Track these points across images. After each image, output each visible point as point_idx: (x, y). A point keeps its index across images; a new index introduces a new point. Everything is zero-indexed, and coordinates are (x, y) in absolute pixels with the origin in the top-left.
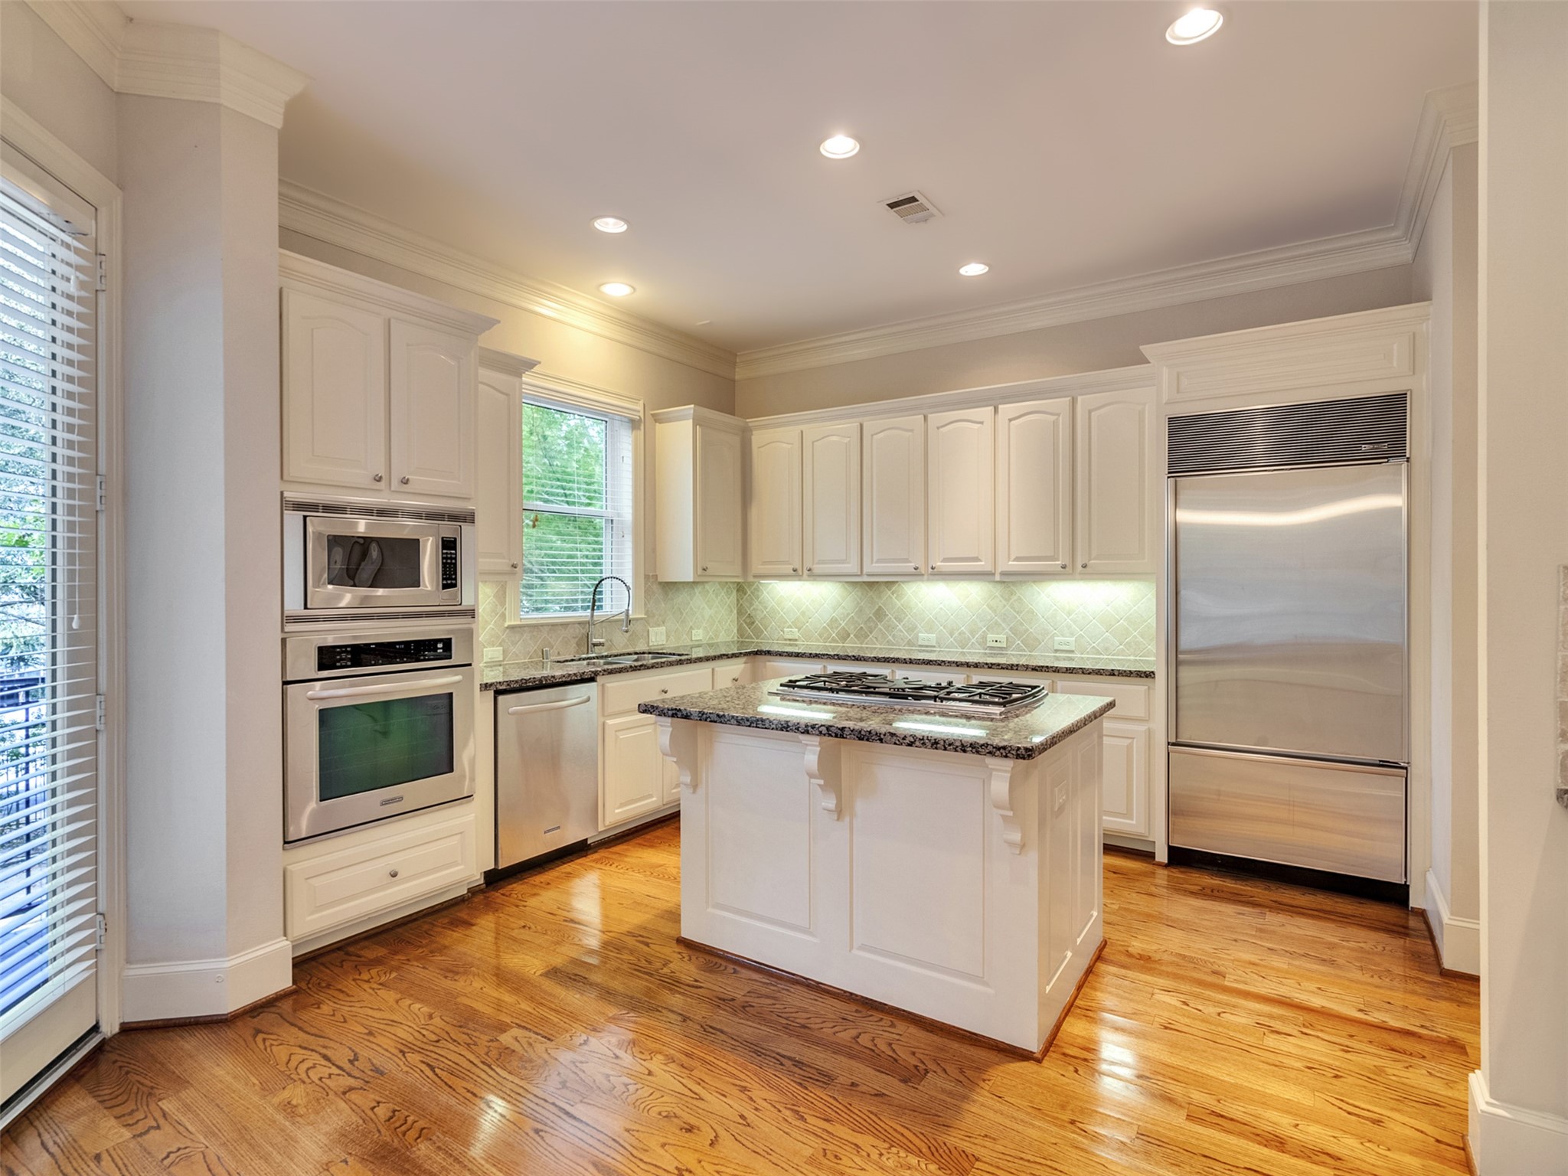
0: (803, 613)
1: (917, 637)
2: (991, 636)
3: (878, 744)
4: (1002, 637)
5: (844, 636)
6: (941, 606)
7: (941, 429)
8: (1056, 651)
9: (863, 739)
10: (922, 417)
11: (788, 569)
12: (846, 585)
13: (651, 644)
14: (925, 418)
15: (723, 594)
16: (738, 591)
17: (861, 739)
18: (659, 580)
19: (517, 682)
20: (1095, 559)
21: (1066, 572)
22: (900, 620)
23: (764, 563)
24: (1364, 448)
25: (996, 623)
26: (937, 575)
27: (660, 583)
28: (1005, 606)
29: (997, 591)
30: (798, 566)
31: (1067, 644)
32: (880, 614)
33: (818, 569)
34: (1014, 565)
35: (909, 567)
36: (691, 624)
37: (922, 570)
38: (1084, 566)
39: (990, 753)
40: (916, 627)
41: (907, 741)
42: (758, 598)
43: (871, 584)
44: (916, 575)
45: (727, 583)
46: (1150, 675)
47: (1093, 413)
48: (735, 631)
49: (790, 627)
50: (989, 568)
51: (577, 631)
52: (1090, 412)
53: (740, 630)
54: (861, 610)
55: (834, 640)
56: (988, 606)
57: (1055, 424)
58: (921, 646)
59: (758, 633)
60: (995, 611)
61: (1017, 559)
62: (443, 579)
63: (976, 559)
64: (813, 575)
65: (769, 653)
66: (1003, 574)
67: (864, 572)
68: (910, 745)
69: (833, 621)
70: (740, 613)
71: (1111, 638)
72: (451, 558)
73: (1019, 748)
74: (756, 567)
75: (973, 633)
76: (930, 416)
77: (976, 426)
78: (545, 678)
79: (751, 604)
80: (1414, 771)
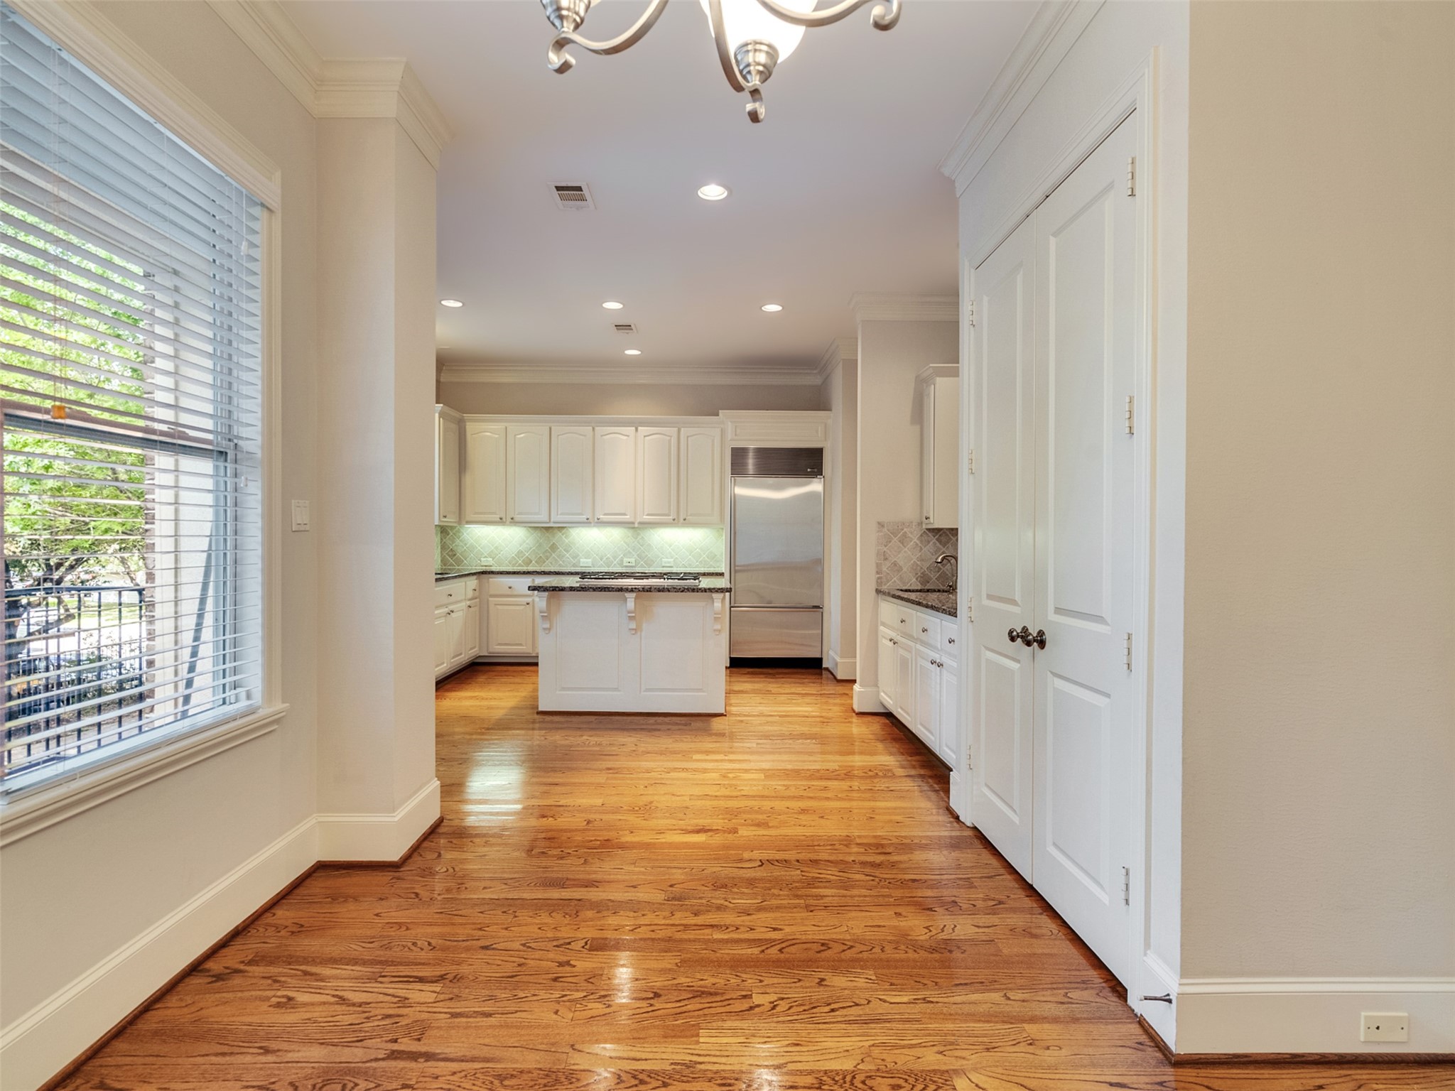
0: (496, 548)
1: (579, 561)
2: (626, 560)
4: (633, 560)
5: (529, 562)
6: (595, 542)
7: (604, 437)
8: (663, 567)
10: (591, 428)
11: (497, 518)
12: (530, 529)
14: (593, 429)
16: (441, 532)
20: (690, 516)
21: (675, 523)
22: (567, 551)
23: (476, 513)
24: (809, 470)
25: (629, 552)
26: (601, 523)
28: (634, 542)
29: (629, 533)
30: (503, 516)
31: (669, 562)
32: (554, 548)
33: (518, 518)
34: (646, 518)
35: (583, 518)
37: (591, 520)
38: (685, 520)
39: (716, 591)
40: (578, 555)
42: (459, 537)
43: (547, 529)
44: (587, 523)
46: (722, 574)
48: (440, 561)
49: (486, 557)
50: (632, 520)
52: (688, 437)
53: (444, 561)
54: (540, 545)
55: (520, 565)
56: (624, 542)
57: (670, 441)
59: (459, 562)
60: (628, 545)
61: (648, 515)
63: (625, 514)
64: (513, 522)
66: (640, 523)
67: (552, 520)
69: (520, 552)
70: (444, 547)
71: (692, 558)
74: (469, 515)
75: (615, 558)
76: (596, 428)
77: (625, 438)
79: (453, 542)
80: (825, 609)
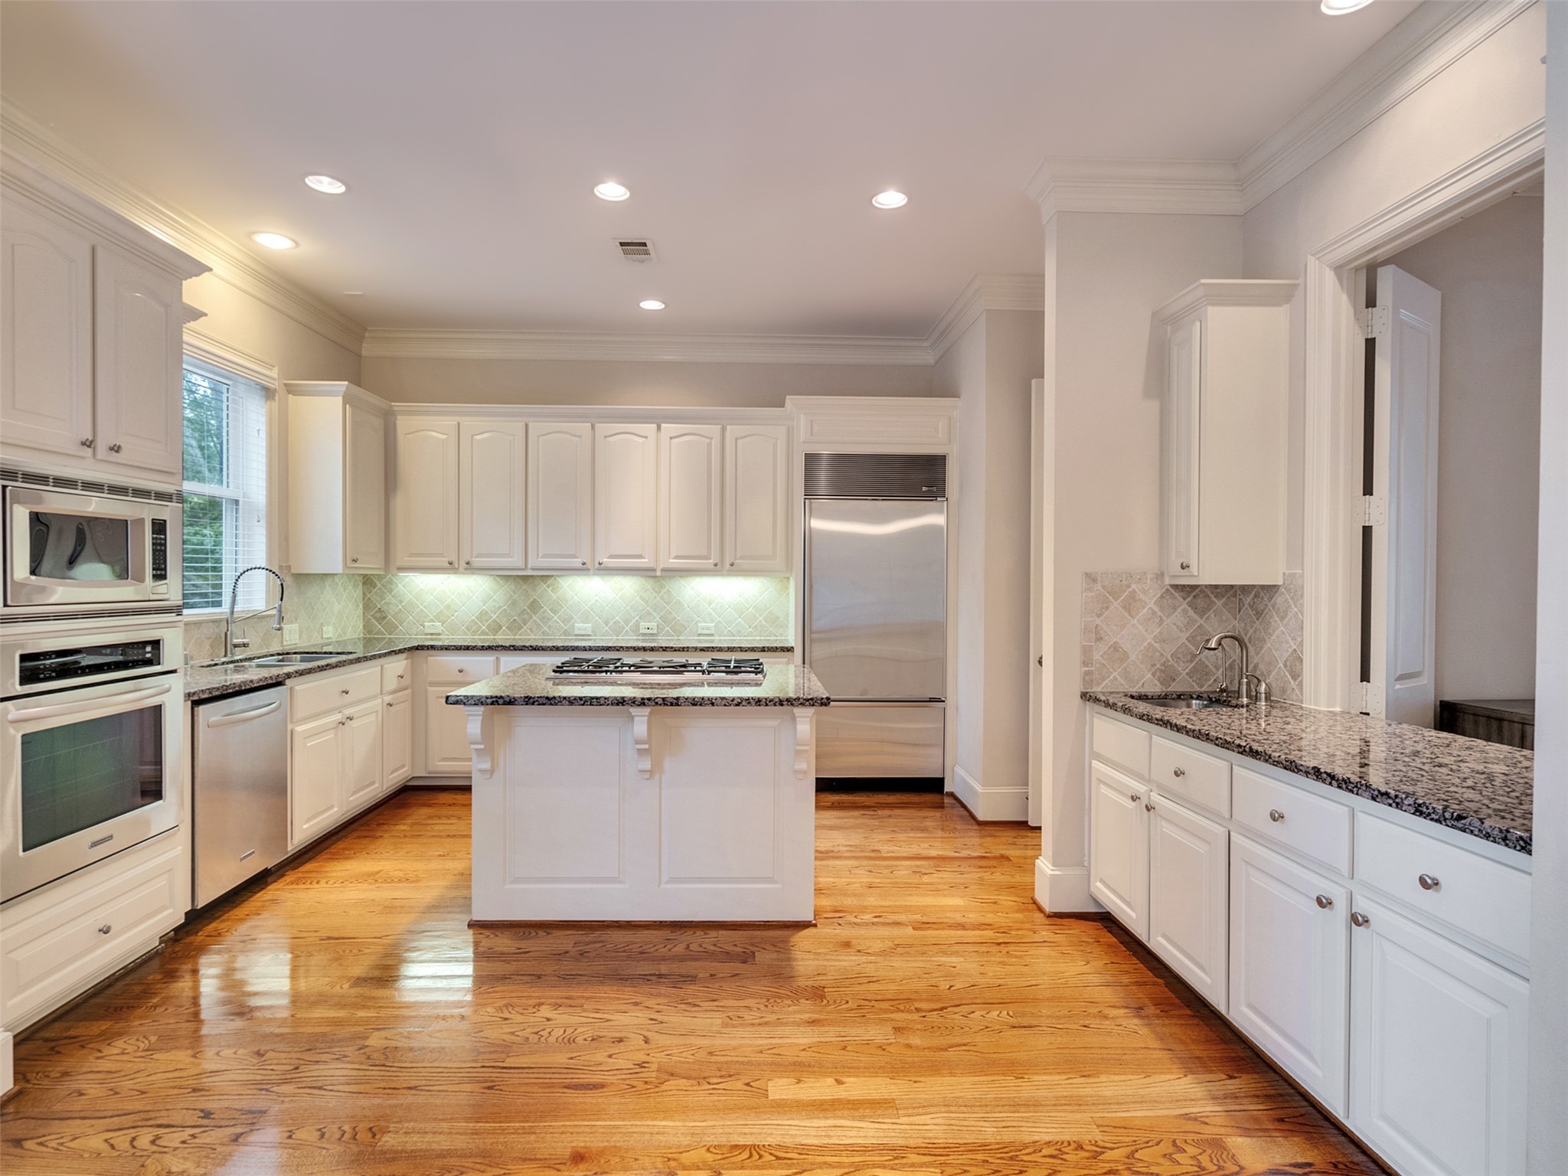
0: (448, 607)
1: (573, 627)
2: (644, 625)
3: (710, 708)
4: (653, 625)
5: (496, 628)
6: (597, 598)
7: (608, 439)
8: (699, 635)
9: (696, 705)
10: (589, 424)
11: (443, 561)
12: (498, 579)
13: (285, 643)
14: (593, 427)
15: (350, 587)
16: (364, 584)
17: (694, 705)
18: (293, 571)
19: (218, 689)
20: (740, 559)
21: (717, 570)
22: (555, 612)
23: (412, 555)
24: (924, 489)
25: (649, 613)
26: (604, 570)
27: (293, 574)
28: (655, 598)
29: (648, 584)
30: (454, 559)
31: (708, 628)
32: (534, 606)
33: (477, 562)
34: (673, 562)
35: (577, 562)
36: (322, 620)
37: (588, 565)
38: (732, 565)
39: (801, 704)
40: (572, 618)
41: (735, 702)
42: (391, 591)
43: (525, 578)
44: (583, 569)
45: (353, 575)
46: (790, 650)
47: (739, 441)
48: (361, 627)
49: (431, 621)
50: (652, 565)
51: (211, 630)
52: (736, 439)
53: (367, 626)
54: (514, 603)
55: (484, 633)
56: (641, 597)
57: (709, 445)
58: (576, 635)
59: (391, 628)
60: (647, 602)
61: (677, 557)
62: (154, 569)
63: (640, 557)
64: (470, 568)
65: (433, 647)
66: (663, 570)
67: (530, 566)
68: (738, 705)
69: (483, 615)
70: (367, 606)
71: (743, 622)
72: (161, 545)
73: (822, 699)
74: (400, 557)
75: (627, 622)
76: (597, 426)
77: (641, 440)
78: (244, 683)
79: (382, 598)
80: (949, 702)
